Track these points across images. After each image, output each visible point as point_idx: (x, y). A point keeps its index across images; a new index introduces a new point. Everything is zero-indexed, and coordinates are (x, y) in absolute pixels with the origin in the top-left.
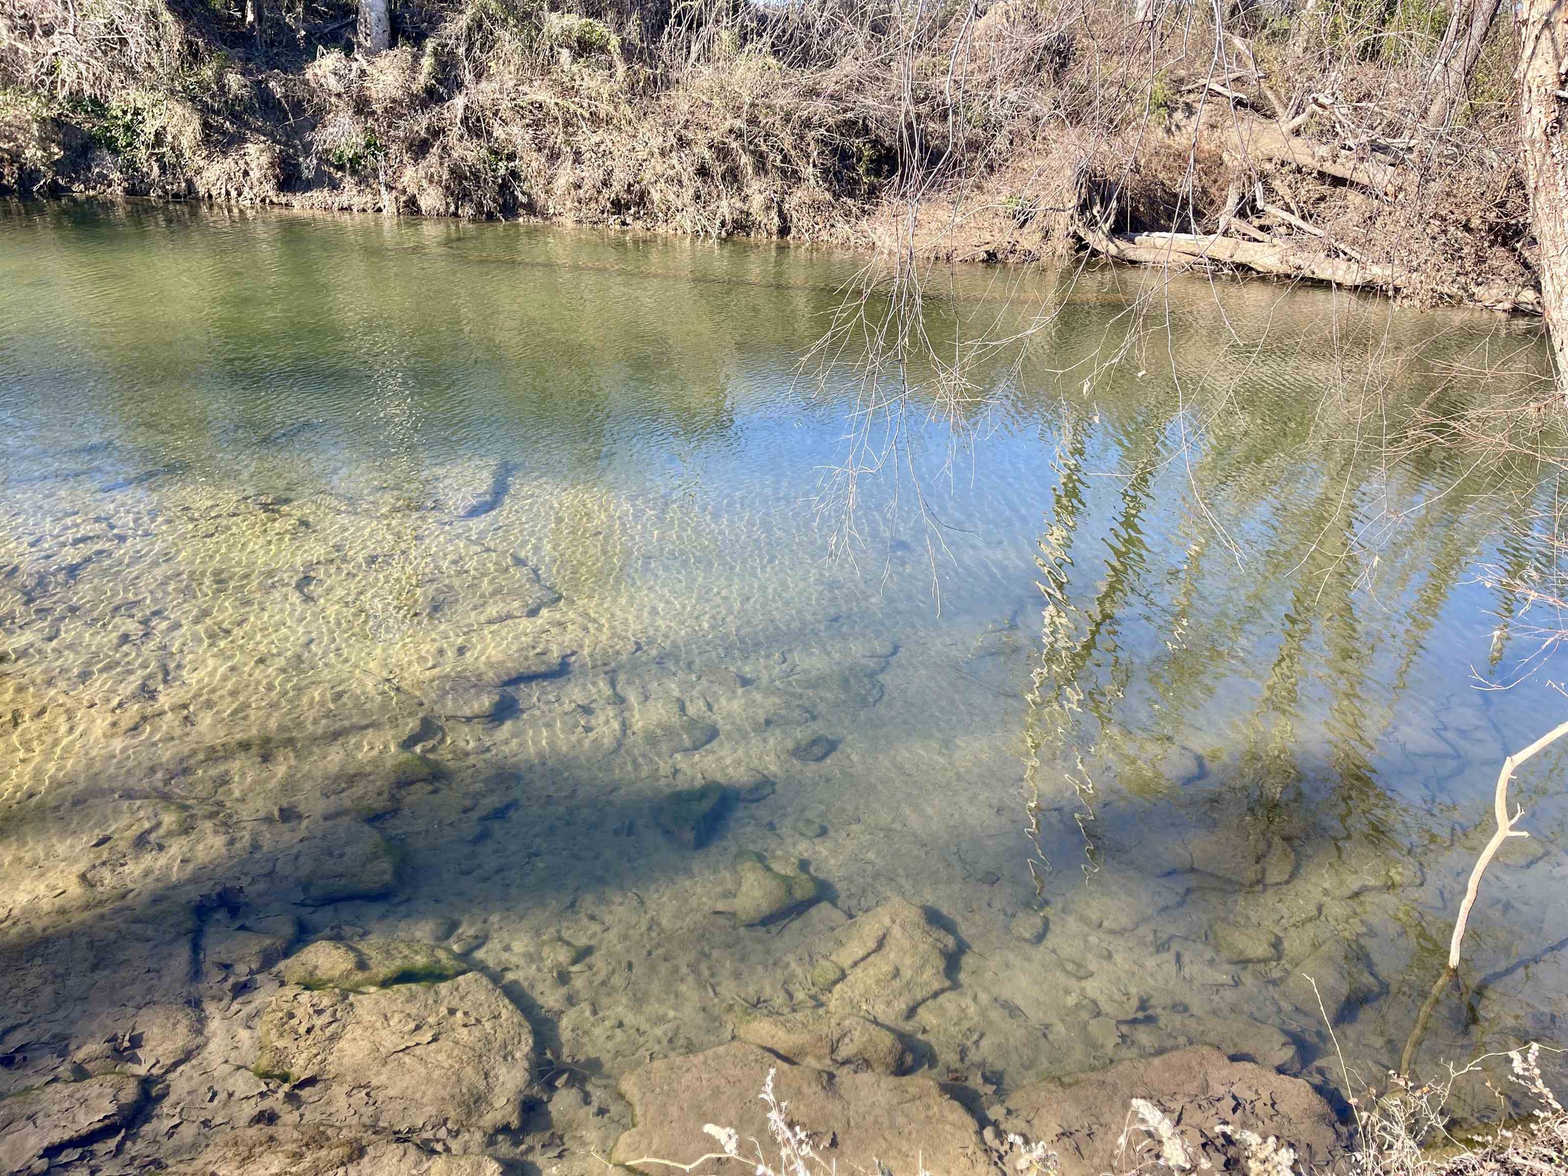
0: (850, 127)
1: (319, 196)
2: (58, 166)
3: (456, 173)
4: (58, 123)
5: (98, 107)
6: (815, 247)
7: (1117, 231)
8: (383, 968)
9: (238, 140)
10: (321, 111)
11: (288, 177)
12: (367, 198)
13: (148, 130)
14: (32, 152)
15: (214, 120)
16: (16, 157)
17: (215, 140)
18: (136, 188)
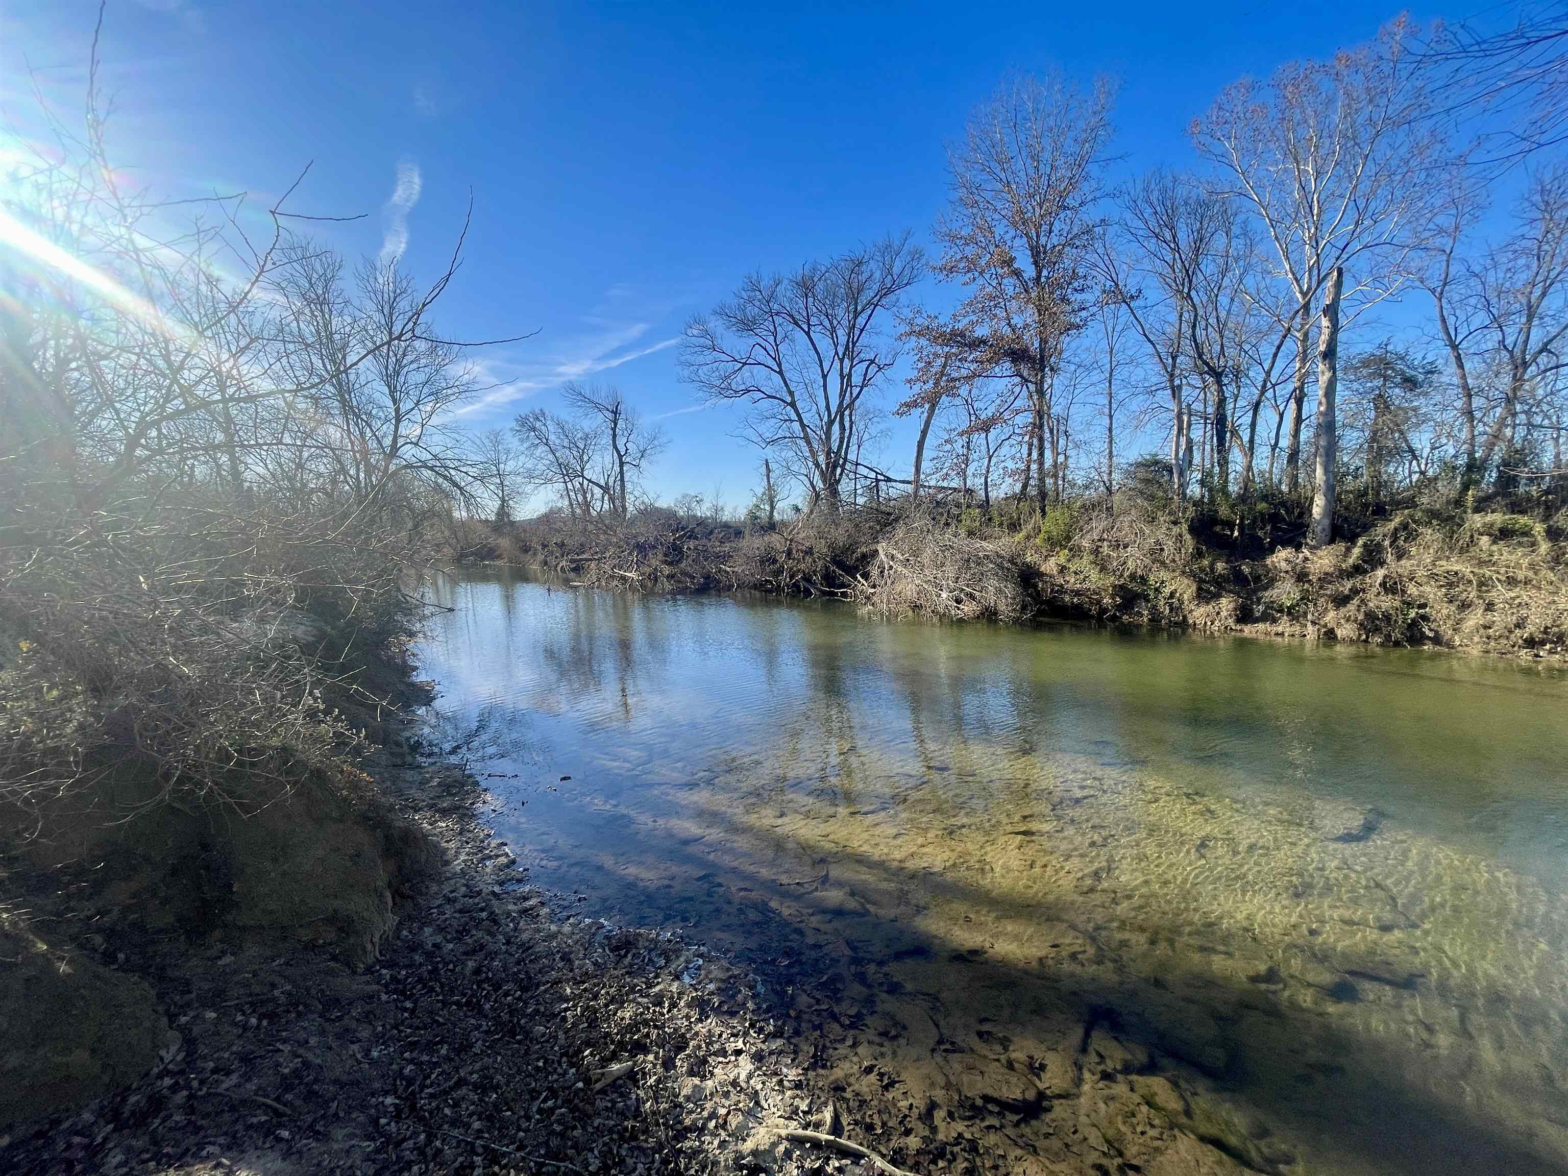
1: (1261, 626)
2: (1118, 607)
3: (1370, 615)
4: (1122, 587)
5: (1144, 580)
9: (1217, 596)
10: (1272, 581)
11: (1245, 616)
12: (1297, 629)
13: (1167, 591)
14: (1107, 600)
15: (1205, 586)
16: (1099, 602)
17: (1203, 596)
18: (1155, 619)
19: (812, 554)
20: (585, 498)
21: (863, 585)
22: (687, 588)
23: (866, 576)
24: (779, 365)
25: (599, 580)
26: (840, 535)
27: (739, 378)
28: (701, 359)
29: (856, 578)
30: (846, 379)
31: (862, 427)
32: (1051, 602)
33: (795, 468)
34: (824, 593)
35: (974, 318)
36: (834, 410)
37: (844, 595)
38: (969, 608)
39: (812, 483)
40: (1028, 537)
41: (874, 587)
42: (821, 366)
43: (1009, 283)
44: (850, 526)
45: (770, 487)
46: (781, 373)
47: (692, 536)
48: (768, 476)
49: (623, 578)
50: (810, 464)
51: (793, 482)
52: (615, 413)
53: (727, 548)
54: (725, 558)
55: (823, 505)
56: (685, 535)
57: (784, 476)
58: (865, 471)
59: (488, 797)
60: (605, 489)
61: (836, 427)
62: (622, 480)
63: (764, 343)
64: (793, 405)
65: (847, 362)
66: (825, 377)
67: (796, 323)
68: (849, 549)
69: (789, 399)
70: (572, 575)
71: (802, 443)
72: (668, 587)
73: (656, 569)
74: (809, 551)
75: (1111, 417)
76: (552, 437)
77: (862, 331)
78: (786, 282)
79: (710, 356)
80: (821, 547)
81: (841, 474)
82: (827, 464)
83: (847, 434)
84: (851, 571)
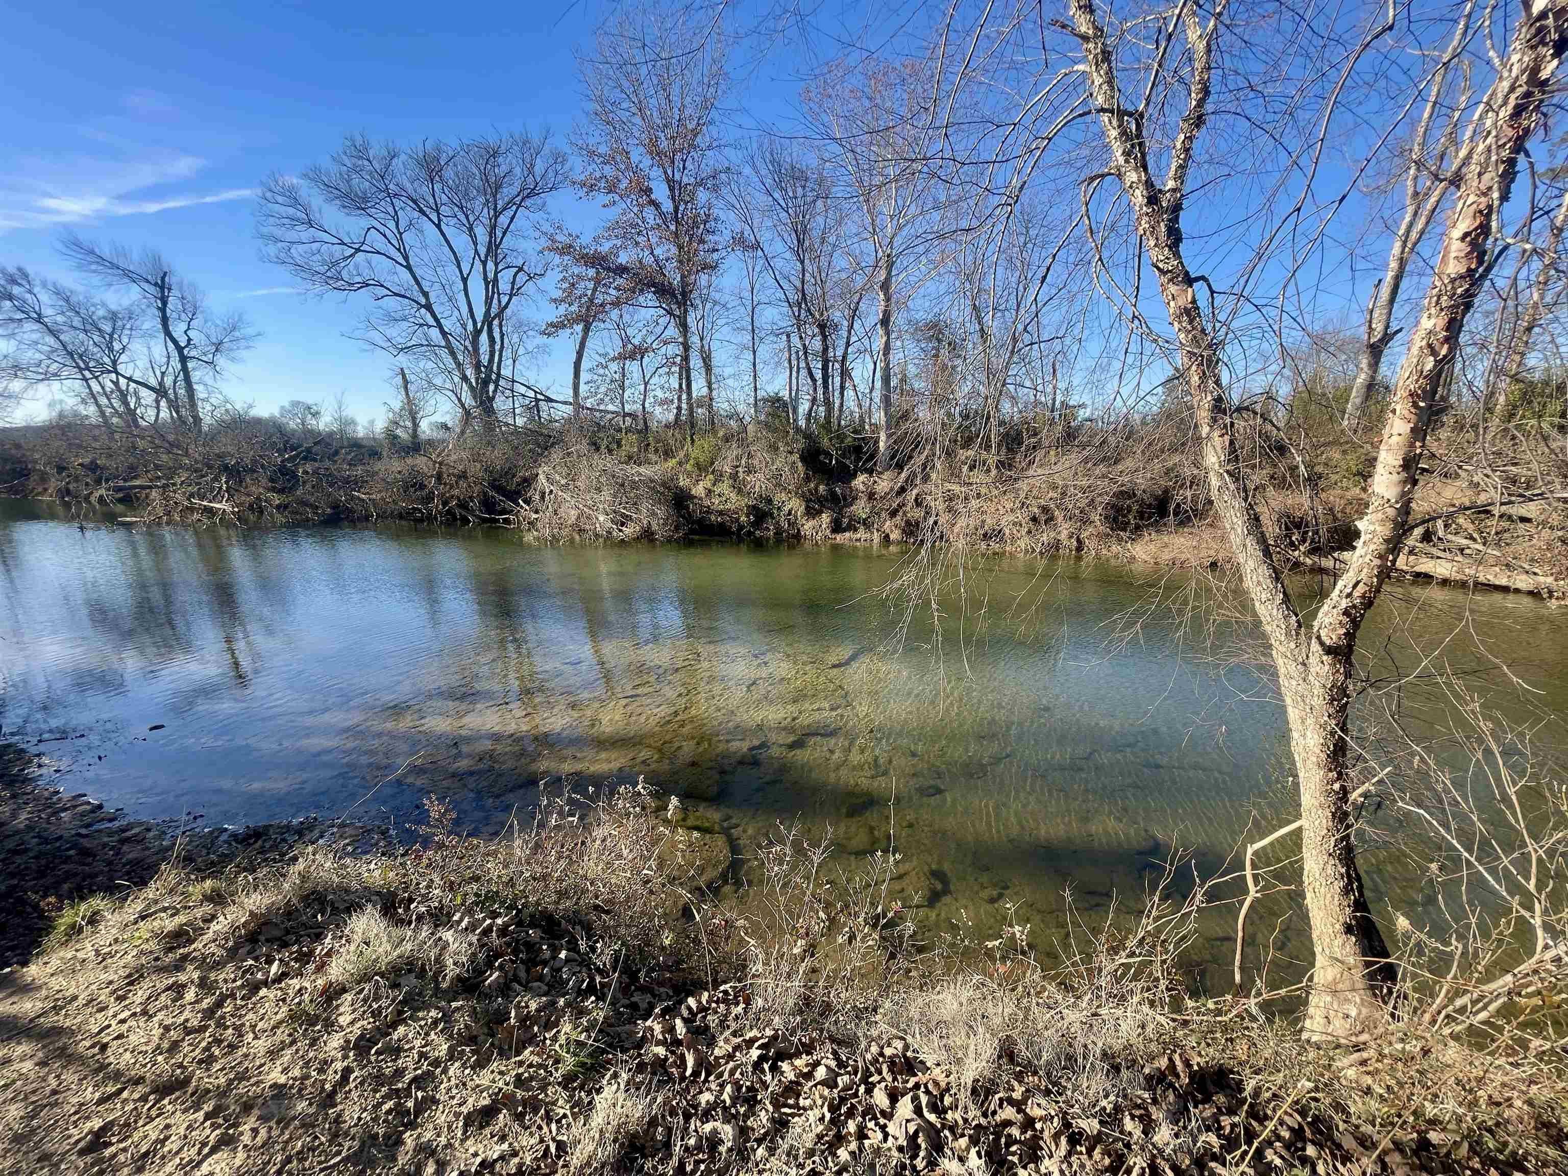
0: (1121, 495)
1: (847, 535)
2: (753, 524)
3: (908, 523)
4: (754, 507)
5: (769, 501)
6: (1098, 557)
7: (1313, 551)
8: (689, 823)
9: (820, 512)
10: (855, 498)
11: (837, 528)
12: (868, 535)
13: (786, 509)
14: (743, 518)
15: (811, 504)
16: (737, 520)
17: (811, 513)
18: (778, 533)
19: (466, 478)
20: (126, 403)
21: (525, 510)
22: (308, 520)
23: (528, 502)
24: (406, 258)
25: (168, 513)
26: (497, 456)
27: (351, 267)
28: (292, 235)
29: (518, 505)
30: (491, 284)
31: (515, 339)
32: (700, 522)
33: (438, 381)
34: (485, 520)
35: (619, 243)
36: (479, 317)
37: (507, 521)
38: (629, 531)
39: (459, 400)
40: (680, 464)
41: (537, 512)
42: (459, 266)
43: (650, 214)
44: (507, 448)
45: (409, 400)
46: (409, 267)
47: (308, 456)
48: (406, 388)
49: (210, 512)
50: (456, 379)
51: (438, 396)
52: (162, 287)
53: (359, 471)
54: (358, 483)
55: (477, 425)
56: (297, 455)
57: (424, 390)
58: (523, 390)
59: (45, 760)
60: (160, 391)
61: (484, 337)
62: (187, 379)
63: (382, 229)
64: (428, 307)
65: (490, 265)
66: (465, 280)
67: (424, 213)
68: (509, 473)
69: (423, 301)
70: (120, 508)
71: (444, 353)
72: (280, 519)
73: (258, 498)
74: (463, 475)
75: (754, 352)
76: (47, 311)
77: (504, 233)
78: (403, 157)
79: (306, 234)
80: (475, 469)
81: (495, 391)
82: (477, 379)
83: (497, 347)
84: (513, 496)
